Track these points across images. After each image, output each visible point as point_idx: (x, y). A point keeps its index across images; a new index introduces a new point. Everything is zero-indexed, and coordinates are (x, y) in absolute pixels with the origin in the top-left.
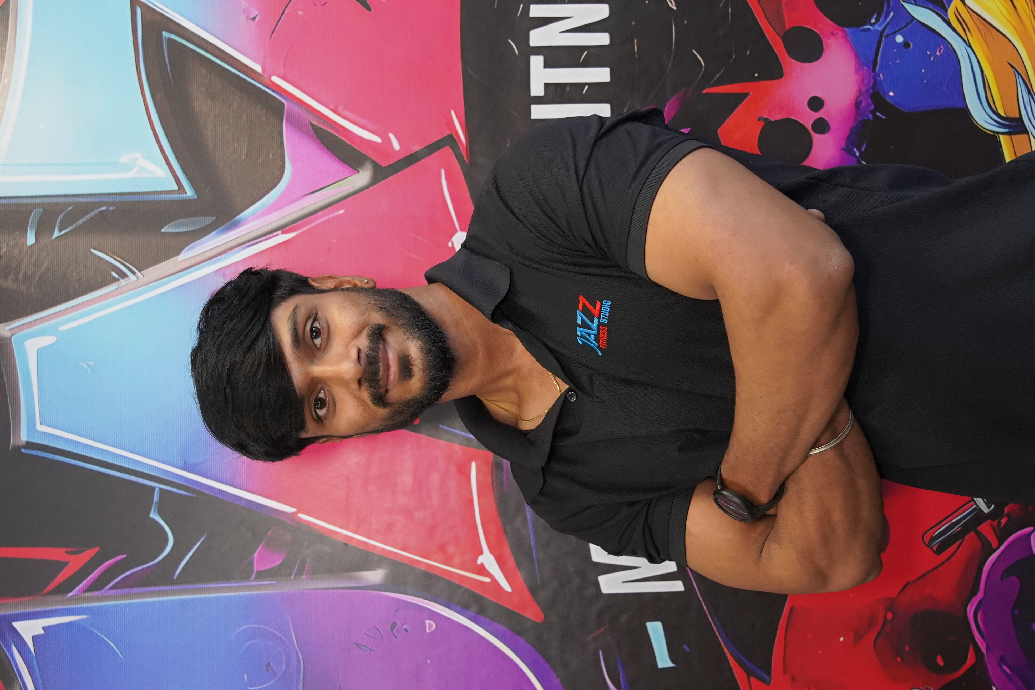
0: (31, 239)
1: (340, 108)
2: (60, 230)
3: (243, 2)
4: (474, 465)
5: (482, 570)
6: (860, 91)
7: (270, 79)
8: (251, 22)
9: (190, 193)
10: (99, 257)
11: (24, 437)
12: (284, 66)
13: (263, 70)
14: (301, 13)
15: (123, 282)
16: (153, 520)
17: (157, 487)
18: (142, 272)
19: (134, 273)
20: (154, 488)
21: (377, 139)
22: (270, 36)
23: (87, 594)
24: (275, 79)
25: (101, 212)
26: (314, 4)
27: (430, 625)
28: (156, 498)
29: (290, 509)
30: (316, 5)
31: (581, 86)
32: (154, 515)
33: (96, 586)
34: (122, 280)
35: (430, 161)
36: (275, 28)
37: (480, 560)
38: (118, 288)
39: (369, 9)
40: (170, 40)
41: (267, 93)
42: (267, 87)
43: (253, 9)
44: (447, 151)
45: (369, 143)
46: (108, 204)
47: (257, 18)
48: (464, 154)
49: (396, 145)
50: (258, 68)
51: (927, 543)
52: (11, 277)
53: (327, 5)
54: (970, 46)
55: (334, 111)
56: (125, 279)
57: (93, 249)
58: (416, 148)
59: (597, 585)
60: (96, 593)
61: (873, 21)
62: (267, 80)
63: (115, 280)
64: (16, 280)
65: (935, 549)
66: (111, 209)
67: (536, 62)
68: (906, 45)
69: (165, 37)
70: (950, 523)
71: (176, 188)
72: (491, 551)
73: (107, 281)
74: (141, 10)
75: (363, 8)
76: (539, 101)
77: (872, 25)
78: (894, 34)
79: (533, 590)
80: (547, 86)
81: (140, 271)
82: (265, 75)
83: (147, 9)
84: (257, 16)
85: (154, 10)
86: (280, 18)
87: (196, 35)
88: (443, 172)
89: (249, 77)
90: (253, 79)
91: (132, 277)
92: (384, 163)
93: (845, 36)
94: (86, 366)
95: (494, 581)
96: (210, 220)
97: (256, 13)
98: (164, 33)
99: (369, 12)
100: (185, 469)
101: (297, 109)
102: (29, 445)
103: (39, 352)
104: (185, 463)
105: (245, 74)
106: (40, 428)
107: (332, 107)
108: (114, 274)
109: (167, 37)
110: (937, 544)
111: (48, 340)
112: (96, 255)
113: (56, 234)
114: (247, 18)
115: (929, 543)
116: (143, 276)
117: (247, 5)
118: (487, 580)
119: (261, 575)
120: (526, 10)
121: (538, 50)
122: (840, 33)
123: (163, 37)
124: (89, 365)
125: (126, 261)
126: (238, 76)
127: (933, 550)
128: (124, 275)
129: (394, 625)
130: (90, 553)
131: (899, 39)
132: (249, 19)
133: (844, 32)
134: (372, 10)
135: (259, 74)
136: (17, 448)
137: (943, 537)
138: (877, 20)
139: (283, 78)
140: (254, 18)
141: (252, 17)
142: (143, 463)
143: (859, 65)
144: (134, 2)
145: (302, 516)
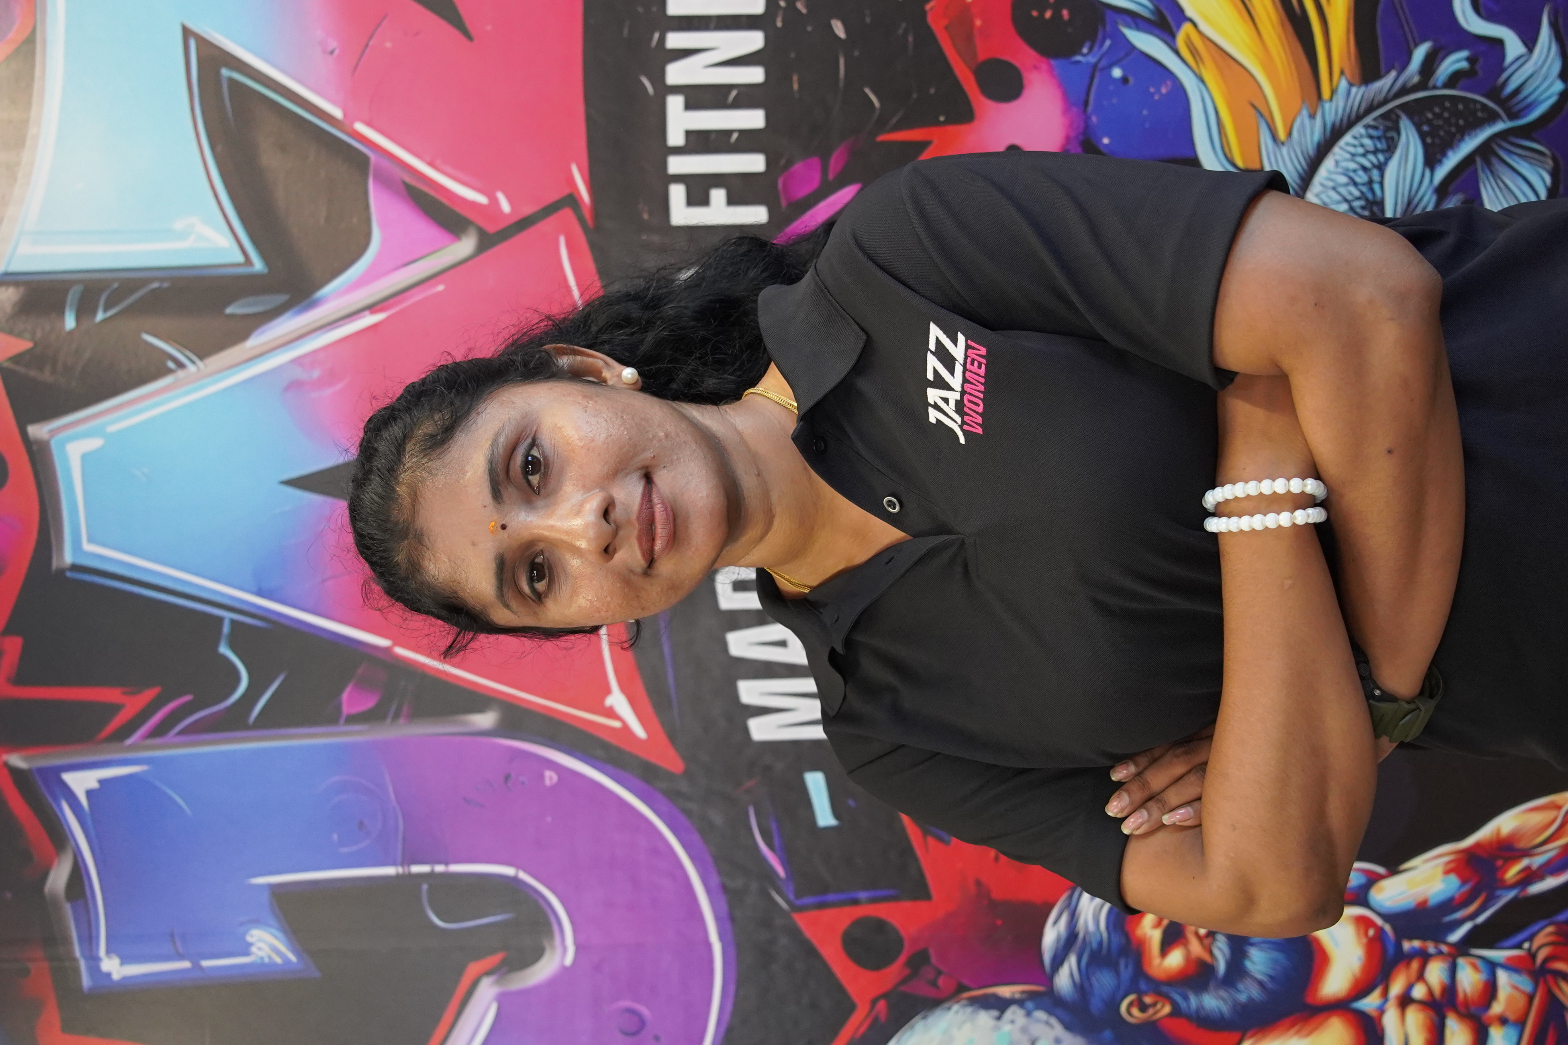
0: (70, 322)
2: (105, 312)
3: (319, 32)
5: (611, 713)
6: (1068, 139)
7: (353, 126)
8: (329, 56)
9: (258, 265)
10: (151, 344)
11: (69, 558)
12: (370, 110)
13: (345, 115)
14: (388, 45)
15: (181, 374)
16: (223, 656)
17: (228, 617)
18: (204, 361)
19: (193, 362)
20: (220, 620)
21: (482, 199)
22: (352, 74)
23: (150, 742)
24: (360, 127)
25: (154, 290)
26: (404, 33)
27: (550, 777)
28: (226, 629)
29: (383, 642)
30: (407, 35)
31: (728, 133)
32: (224, 650)
33: (159, 731)
34: (178, 371)
35: (546, 226)
36: (357, 65)
37: (609, 701)
38: (175, 381)
40: (231, 81)
41: (347, 143)
42: (349, 136)
43: (328, 39)
44: (567, 214)
45: (473, 205)
46: (162, 280)
47: (337, 52)
48: (587, 214)
49: (505, 206)
50: (338, 113)
52: (48, 367)
53: (420, 34)
54: (1202, 81)
55: (431, 164)
56: (184, 370)
57: (146, 333)
58: (528, 210)
59: (746, 731)
60: (158, 741)
61: (1085, 50)
62: (348, 128)
63: (169, 371)
64: (54, 372)
66: (167, 286)
67: (675, 104)
68: (1124, 80)
69: (225, 76)
71: (240, 259)
72: (623, 689)
73: (162, 372)
74: (194, 42)
75: (462, 36)
76: (678, 151)
77: (1084, 55)
78: (1110, 66)
79: (672, 737)
80: (689, 134)
81: (201, 359)
82: (346, 121)
83: (203, 42)
84: (335, 49)
85: (210, 42)
86: (365, 52)
87: (263, 73)
88: (562, 241)
89: (327, 124)
90: (333, 128)
91: (192, 368)
92: (491, 228)
93: (1051, 70)
94: (140, 474)
95: (626, 727)
96: (282, 298)
97: (335, 45)
98: (225, 72)
99: (471, 43)
100: (260, 593)
101: (386, 163)
102: (75, 568)
103: (85, 457)
104: (259, 587)
105: (323, 121)
106: (88, 547)
107: (427, 159)
108: (171, 365)
109: (230, 77)
111: (93, 444)
112: (147, 342)
113: (100, 316)
114: (323, 51)
116: (207, 367)
117: (323, 35)
118: (617, 724)
119: (352, 719)
120: (662, 40)
121: (677, 90)
122: (1044, 67)
123: (223, 76)
124: (143, 474)
125: (184, 349)
126: (314, 123)
128: (181, 365)
129: (507, 778)
130: (149, 694)
131: (1117, 73)
132: (327, 54)
133: (1050, 65)
134: (474, 39)
135: (341, 121)
136: (61, 572)
138: (1091, 49)
139: (369, 124)
140: (332, 52)
141: (330, 50)
142: (209, 588)
143: (1068, 102)
144: (187, 33)
145: (400, 651)
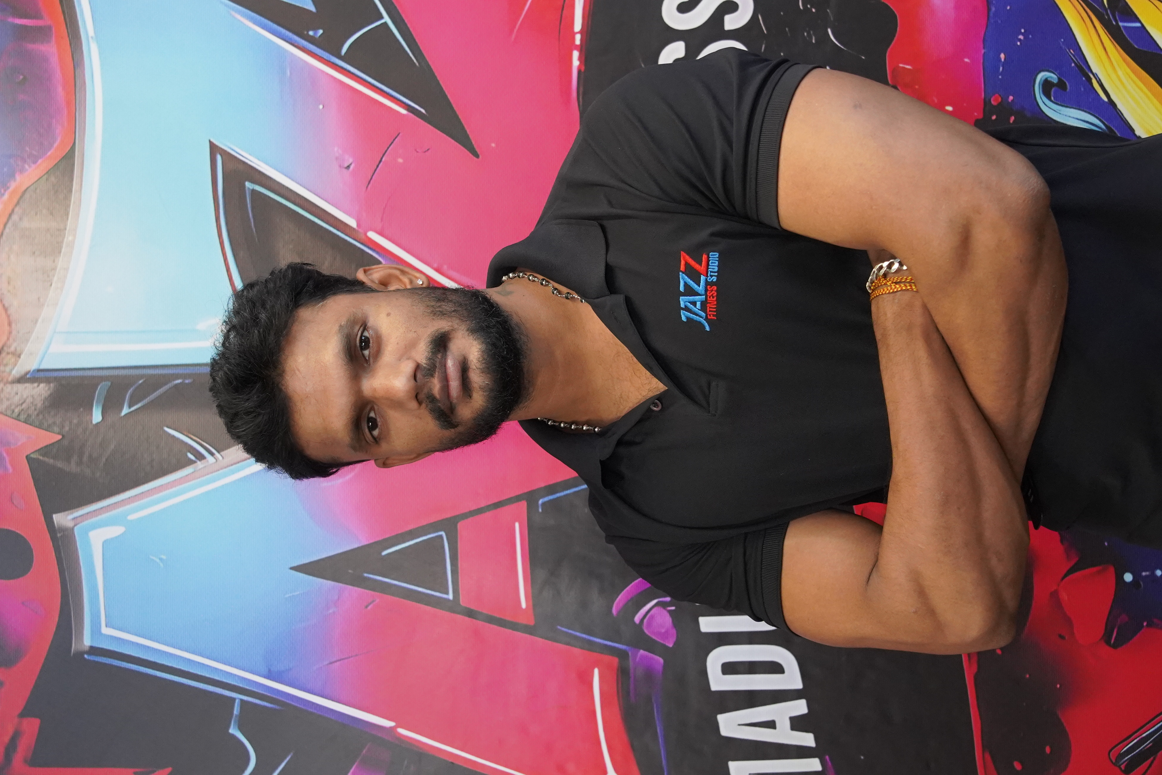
0: (97, 416)
1: (445, 267)
2: (130, 406)
3: (336, 149)
4: (596, 671)
7: (366, 234)
8: (345, 171)
10: (173, 437)
11: (87, 641)
12: (382, 220)
13: (358, 225)
14: (400, 160)
15: (200, 464)
16: (233, 737)
17: (238, 698)
18: (222, 453)
19: (212, 454)
20: (234, 700)
22: (365, 188)
24: (372, 235)
25: (176, 385)
26: (416, 150)
28: (236, 711)
29: (388, 724)
30: (417, 152)
32: (233, 730)
34: (199, 462)
36: (371, 179)
38: (195, 471)
39: (477, 156)
40: (253, 191)
41: (362, 250)
42: (362, 244)
43: (347, 157)
46: (184, 376)
47: (352, 167)
50: (352, 223)
51: (1114, 761)
52: (75, 458)
53: (430, 151)
55: (438, 270)
56: (203, 461)
57: (168, 427)
62: (362, 236)
63: (191, 462)
64: (80, 463)
65: (1123, 767)
66: (187, 381)
69: (249, 188)
70: (1140, 737)
72: (617, 769)
73: (182, 463)
74: (222, 159)
75: (471, 155)
81: (219, 452)
82: (360, 230)
83: (228, 157)
84: (351, 164)
85: (235, 157)
86: (378, 166)
87: (284, 186)
89: (342, 232)
90: (346, 235)
91: (210, 459)
94: (158, 560)
97: (351, 160)
98: (248, 185)
99: (477, 159)
100: (269, 677)
102: (93, 650)
103: (105, 543)
104: (270, 671)
105: (338, 230)
106: (105, 630)
107: (435, 265)
108: (190, 456)
109: (251, 188)
110: (1126, 760)
111: (115, 531)
112: (169, 434)
113: (125, 411)
114: (340, 166)
115: (1116, 760)
116: (223, 458)
117: (340, 152)
123: (247, 189)
124: (161, 559)
125: (204, 441)
126: (330, 232)
127: (1121, 769)
128: (200, 457)
132: (343, 168)
134: (480, 157)
135: (354, 229)
136: (80, 654)
137: (1133, 754)
139: (381, 234)
140: (348, 167)
141: (346, 165)
142: (221, 671)
144: (214, 149)
145: (402, 731)
